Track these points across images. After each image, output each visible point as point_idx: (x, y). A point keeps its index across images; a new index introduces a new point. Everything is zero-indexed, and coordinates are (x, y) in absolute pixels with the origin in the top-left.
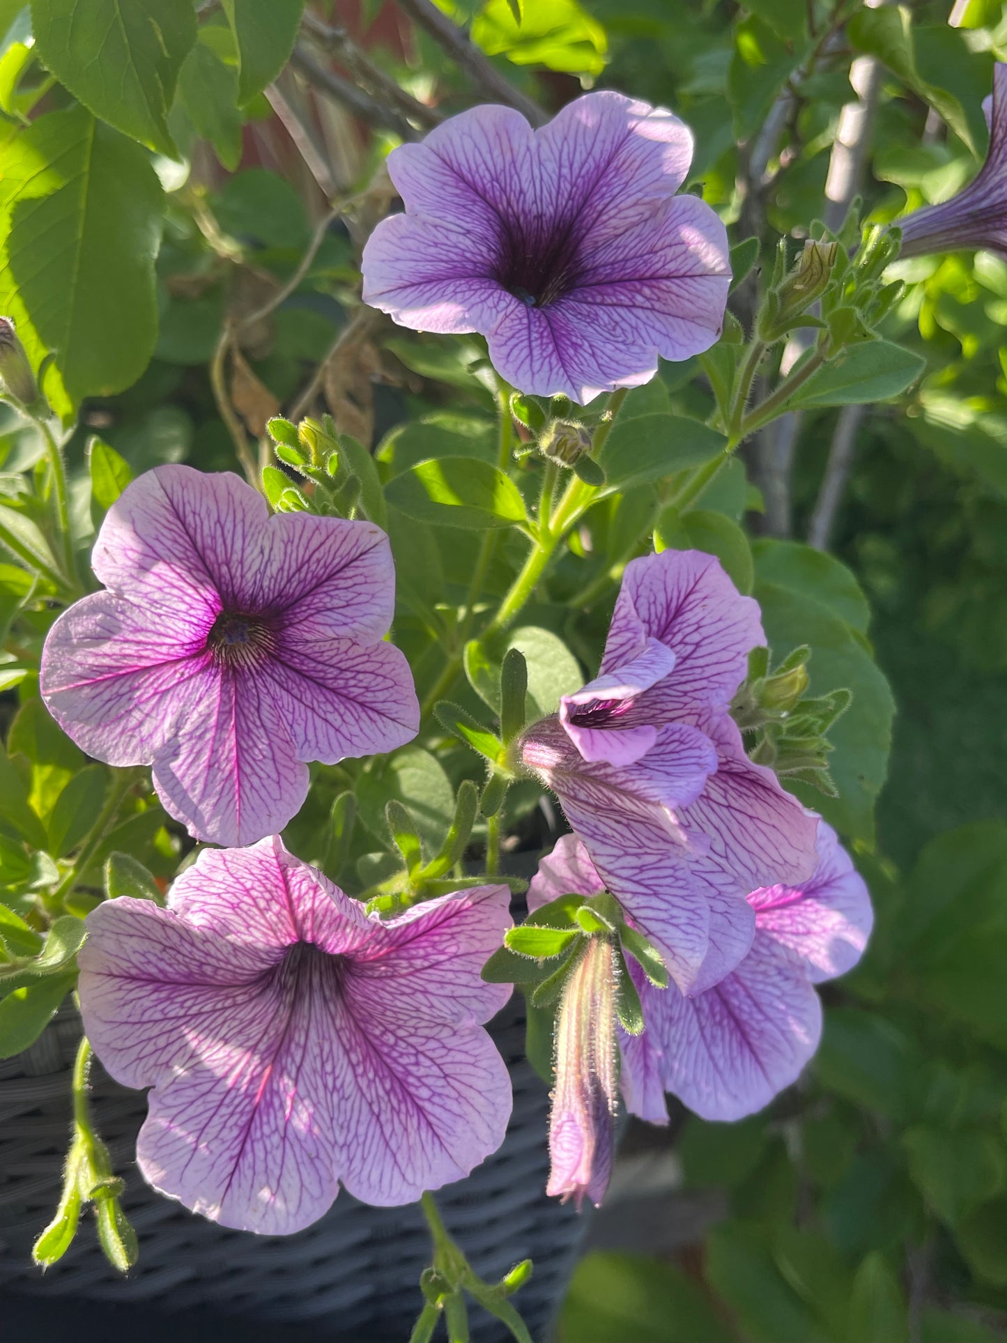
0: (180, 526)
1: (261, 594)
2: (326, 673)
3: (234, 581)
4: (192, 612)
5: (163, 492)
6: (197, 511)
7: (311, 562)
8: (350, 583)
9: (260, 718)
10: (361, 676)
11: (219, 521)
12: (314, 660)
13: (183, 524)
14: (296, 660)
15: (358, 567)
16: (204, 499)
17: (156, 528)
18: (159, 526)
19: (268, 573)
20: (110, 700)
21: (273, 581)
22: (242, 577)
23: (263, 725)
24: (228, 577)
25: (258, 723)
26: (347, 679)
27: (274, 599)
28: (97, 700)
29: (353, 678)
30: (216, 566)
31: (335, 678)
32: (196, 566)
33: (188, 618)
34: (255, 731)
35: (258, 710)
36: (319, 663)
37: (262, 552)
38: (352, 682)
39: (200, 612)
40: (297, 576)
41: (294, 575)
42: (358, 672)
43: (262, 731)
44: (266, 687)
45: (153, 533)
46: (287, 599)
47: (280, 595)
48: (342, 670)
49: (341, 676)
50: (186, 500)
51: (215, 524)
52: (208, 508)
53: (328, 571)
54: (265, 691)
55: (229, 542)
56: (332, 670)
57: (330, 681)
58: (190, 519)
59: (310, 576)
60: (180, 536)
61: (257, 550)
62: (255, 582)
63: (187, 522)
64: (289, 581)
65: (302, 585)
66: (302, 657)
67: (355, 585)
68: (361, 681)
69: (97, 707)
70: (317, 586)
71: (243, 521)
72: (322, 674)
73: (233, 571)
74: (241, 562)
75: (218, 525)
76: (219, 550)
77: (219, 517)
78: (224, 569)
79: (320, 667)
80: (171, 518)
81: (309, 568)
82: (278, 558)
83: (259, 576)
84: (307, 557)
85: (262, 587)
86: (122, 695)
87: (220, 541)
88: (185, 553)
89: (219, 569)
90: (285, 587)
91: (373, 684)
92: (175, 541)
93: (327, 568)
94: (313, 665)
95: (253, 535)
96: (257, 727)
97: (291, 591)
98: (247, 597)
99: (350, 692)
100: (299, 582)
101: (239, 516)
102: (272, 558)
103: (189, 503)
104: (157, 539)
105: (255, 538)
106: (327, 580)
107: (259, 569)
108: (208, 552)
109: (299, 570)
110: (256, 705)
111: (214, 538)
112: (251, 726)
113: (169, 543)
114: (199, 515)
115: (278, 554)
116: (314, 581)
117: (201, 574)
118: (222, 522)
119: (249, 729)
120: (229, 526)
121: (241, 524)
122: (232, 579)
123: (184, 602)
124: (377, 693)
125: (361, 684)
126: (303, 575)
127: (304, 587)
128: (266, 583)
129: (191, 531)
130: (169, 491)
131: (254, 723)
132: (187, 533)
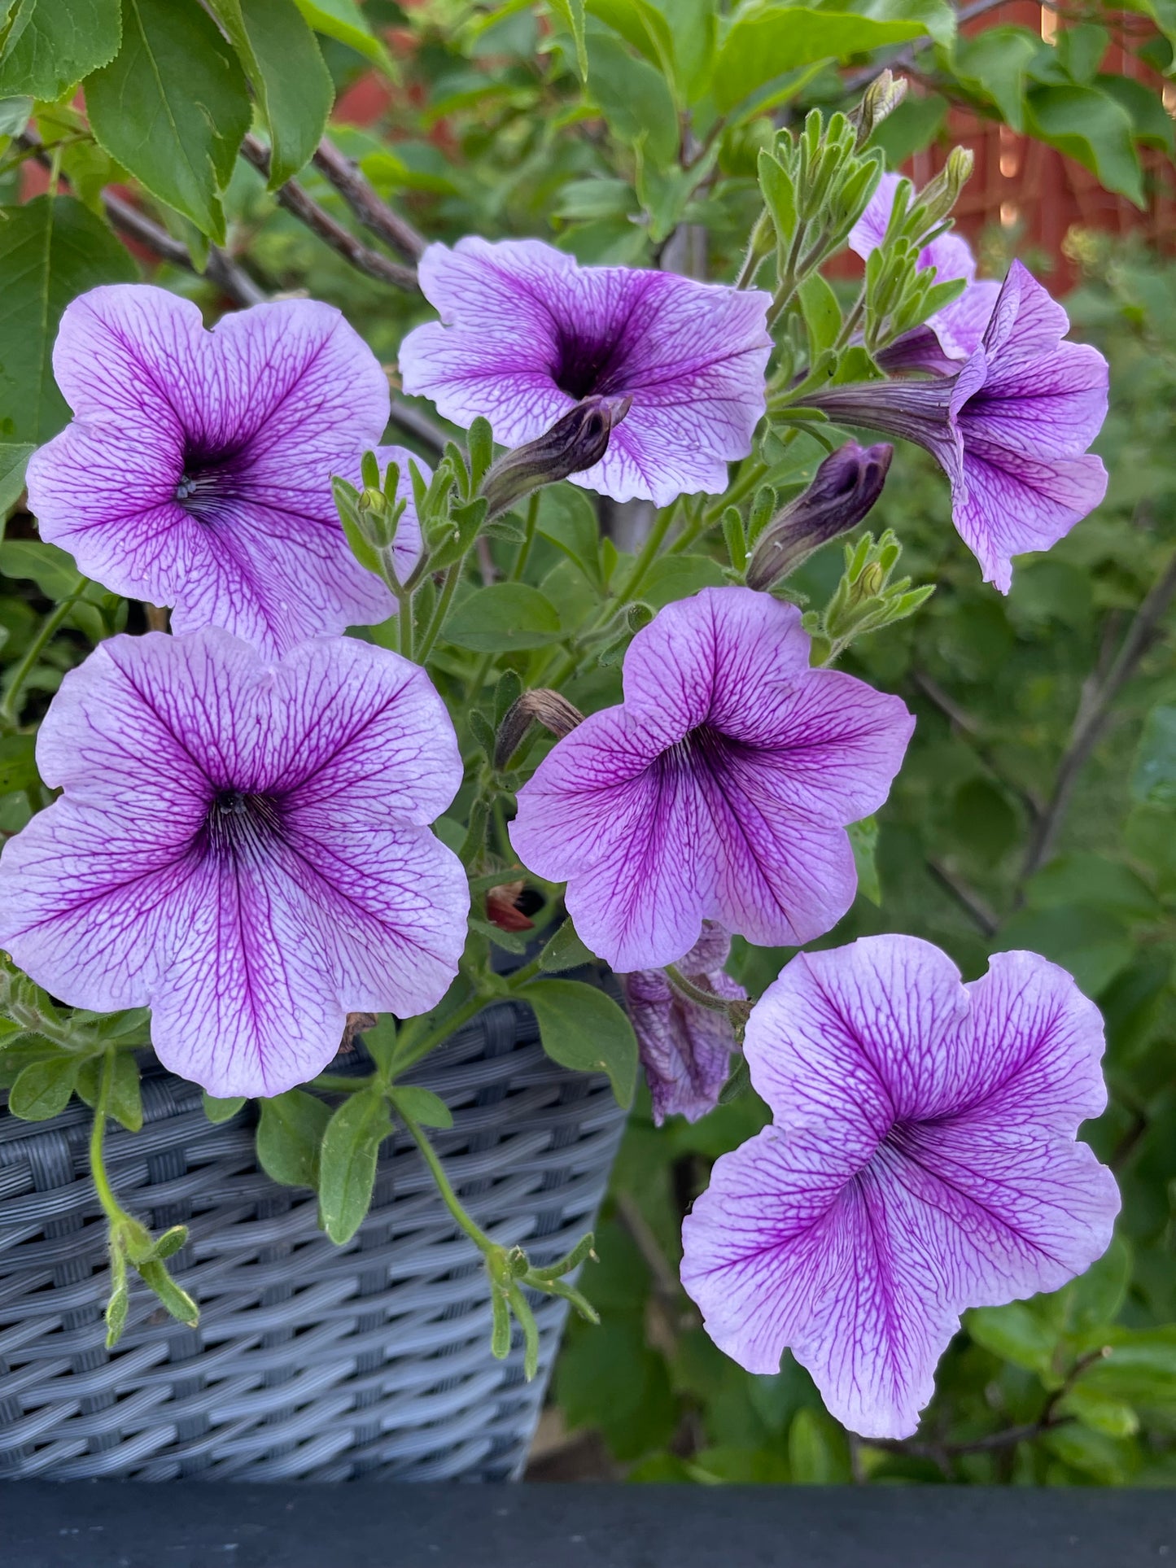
0: (149, 710)
1: (263, 774)
2: (343, 875)
3: (227, 762)
4: (176, 809)
5: (120, 672)
6: (167, 689)
7: (322, 723)
8: (380, 740)
9: (270, 928)
10: (382, 888)
11: (197, 695)
12: (332, 854)
13: (152, 707)
14: (312, 851)
15: (388, 719)
16: (174, 673)
17: (118, 719)
18: (121, 715)
19: (270, 746)
20: (87, 932)
21: (276, 755)
22: (237, 755)
23: (274, 939)
24: (218, 759)
25: (269, 936)
26: (367, 888)
27: (279, 778)
28: (71, 934)
29: (374, 888)
30: (201, 750)
31: (352, 884)
32: (176, 756)
33: (171, 818)
34: (265, 946)
35: (268, 917)
36: (338, 859)
37: (258, 722)
38: (371, 893)
39: (185, 808)
40: (306, 743)
41: (302, 744)
42: (382, 881)
43: (273, 945)
44: (276, 883)
45: (117, 725)
46: (297, 775)
47: (286, 771)
48: (363, 875)
49: (361, 882)
50: (151, 678)
51: (193, 699)
52: (180, 682)
53: (348, 732)
54: (277, 891)
55: (213, 718)
56: (351, 872)
57: (346, 886)
58: (160, 700)
59: (323, 741)
60: (150, 723)
61: (252, 721)
62: (254, 761)
63: (157, 703)
64: (297, 751)
65: (314, 756)
66: (320, 848)
67: (388, 741)
68: (382, 893)
69: (73, 942)
70: (335, 754)
71: (228, 690)
72: (337, 875)
73: (224, 751)
74: (234, 739)
75: (197, 701)
76: (202, 731)
77: (196, 690)
78: (212, 750)
79: (338, 865)
80: (136, 703)
81: (320, 731)
82: (279, 726)
83: (258, 754)
84: (315, 718)
85: (263, 766)
86: (101, 924)
87: (203, 719)
88: (160, 744)
89: (206, 752)
90: (293, 760)
91: (399, 899)
92: (145, 731)
93: (345, 729)
94: (332, 860)
95: (244, 705)
96: (268, 941)
97: (302, 764)
98: (245, 779)
99: (368, 905)
100: (311, 752)
101: (222, 684)
102: (272, 726)
103: (155, 679)
104: (123, 732)
105: (247, 707)
106: (348, 743)
107: (257, 743)
108: (189, 736)
109: (307, 735)
110: (265, 910)
111: (194, 717)
112: (261, 940)
113: (138, 735)
114: (170, 692)
115: (279, 720)
116: (331, 748)
117: (183, 763)
118: (201, 696)
119: (259, 945)
120: (211, 699)
121: (226, 694)
122: (223, 760)
123: (163, 799)
124: (400, 913)
125: (380, 898)
126: (314, 742)
127: (318, 759)
128: (268, 760)
129: (164, 715)
130: (129, 671)
131: (264, 936)
132: (159, 718)
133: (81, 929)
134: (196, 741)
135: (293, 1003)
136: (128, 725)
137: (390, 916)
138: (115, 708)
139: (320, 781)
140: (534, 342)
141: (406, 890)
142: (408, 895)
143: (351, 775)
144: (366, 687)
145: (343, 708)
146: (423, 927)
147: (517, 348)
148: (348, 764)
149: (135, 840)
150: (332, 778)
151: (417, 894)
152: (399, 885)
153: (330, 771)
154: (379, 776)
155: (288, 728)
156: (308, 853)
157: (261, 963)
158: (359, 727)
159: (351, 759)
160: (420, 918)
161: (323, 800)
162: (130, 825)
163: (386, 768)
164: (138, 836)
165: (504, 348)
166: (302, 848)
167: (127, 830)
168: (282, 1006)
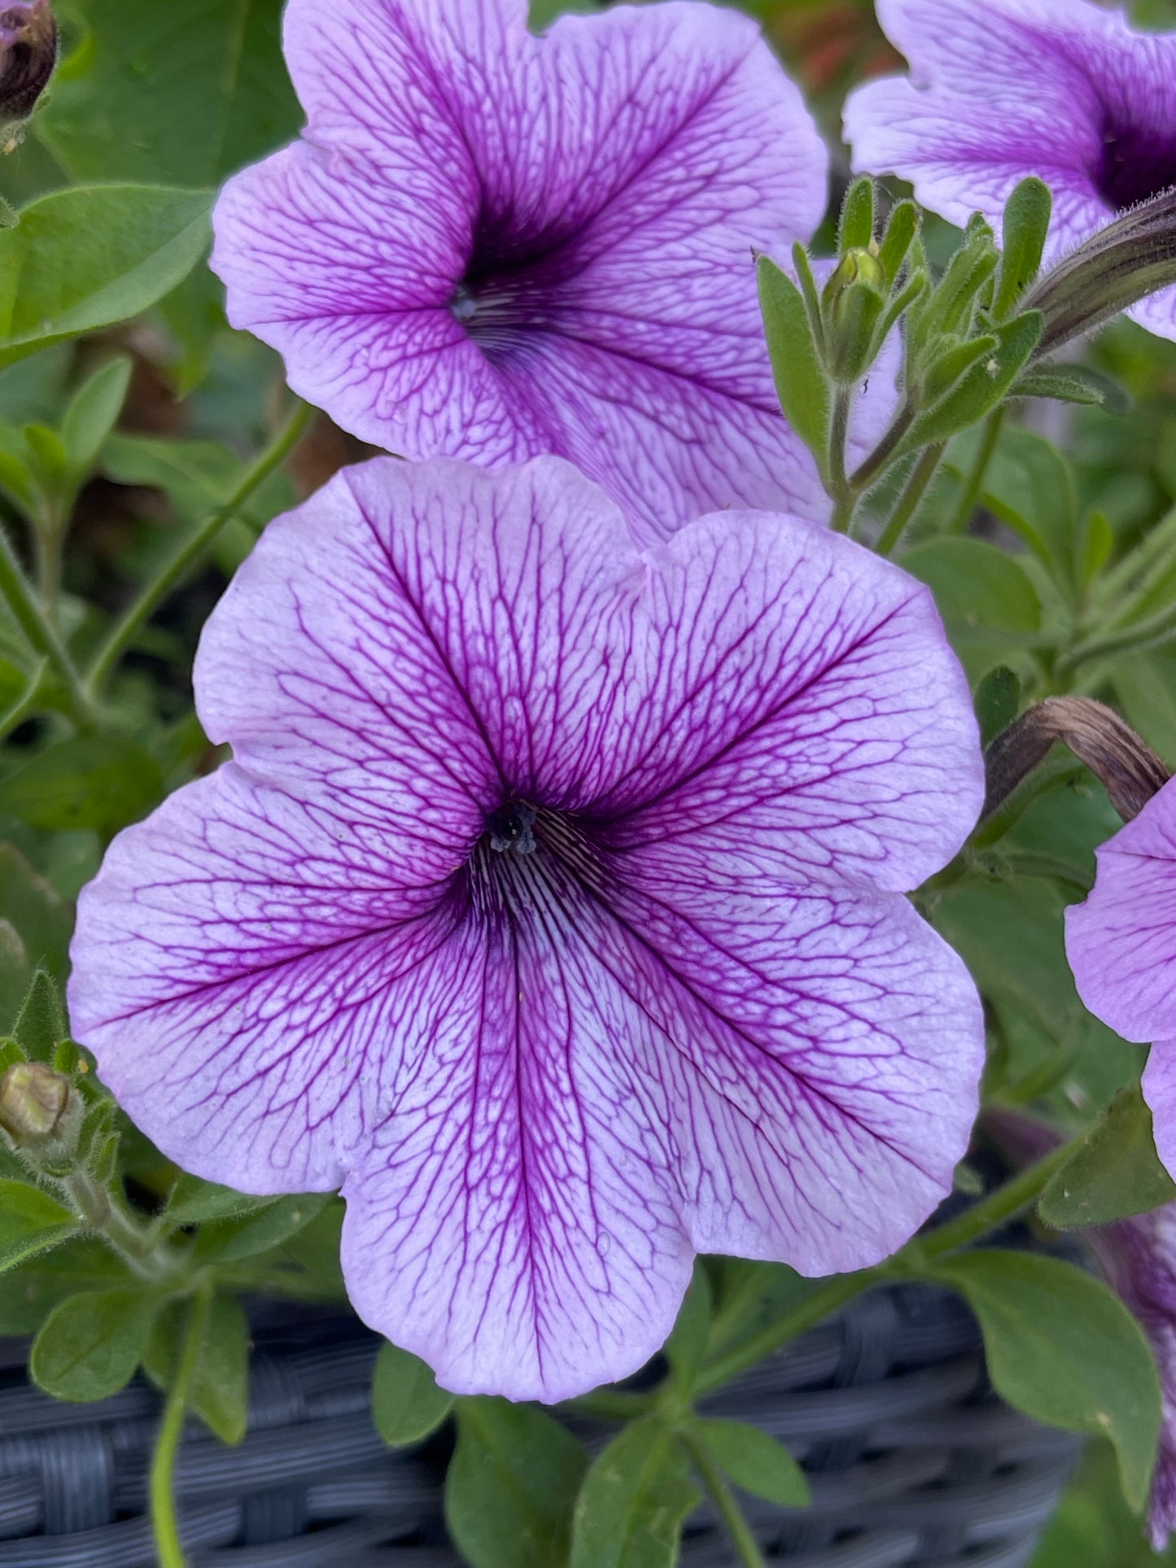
133: (230, 1024)
134: (489, 684)
135: (597, 1222)
136: (371, 637)
137: (817, 1066)
138: (352, 600)
139: (702, 790)
140: (1068, 124)
141: (854, 1016)
142: (858, 1027)
143: (765, 782)
144: (814, 613)
145: (766, 649)
146: (884, 1093)
147: (1040, 129)
148: (761, 761)
149: (350, 866)
150: (725, 787)
151: (874, 1027)
152: (840, 1006)
153: (725, 772)
154: (819, 789)
155: (657, 680)
156: (656, 932)
157: (549, 1136)
158: (791, 690)
159: (768, 752)
160: (880, 1074)
161: (700, 829)
162: (345, 834)
163: (834, 774)
164: (356, 857)
165: (1020, 126)
166: (644, 923)
167: (339, 844)
168: (578, 1225)
